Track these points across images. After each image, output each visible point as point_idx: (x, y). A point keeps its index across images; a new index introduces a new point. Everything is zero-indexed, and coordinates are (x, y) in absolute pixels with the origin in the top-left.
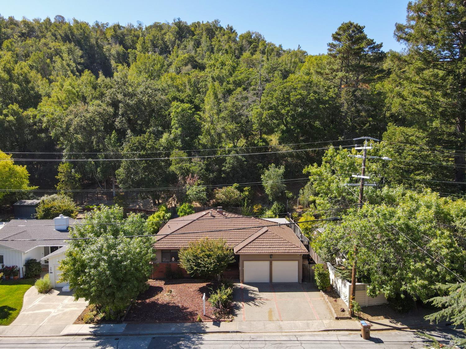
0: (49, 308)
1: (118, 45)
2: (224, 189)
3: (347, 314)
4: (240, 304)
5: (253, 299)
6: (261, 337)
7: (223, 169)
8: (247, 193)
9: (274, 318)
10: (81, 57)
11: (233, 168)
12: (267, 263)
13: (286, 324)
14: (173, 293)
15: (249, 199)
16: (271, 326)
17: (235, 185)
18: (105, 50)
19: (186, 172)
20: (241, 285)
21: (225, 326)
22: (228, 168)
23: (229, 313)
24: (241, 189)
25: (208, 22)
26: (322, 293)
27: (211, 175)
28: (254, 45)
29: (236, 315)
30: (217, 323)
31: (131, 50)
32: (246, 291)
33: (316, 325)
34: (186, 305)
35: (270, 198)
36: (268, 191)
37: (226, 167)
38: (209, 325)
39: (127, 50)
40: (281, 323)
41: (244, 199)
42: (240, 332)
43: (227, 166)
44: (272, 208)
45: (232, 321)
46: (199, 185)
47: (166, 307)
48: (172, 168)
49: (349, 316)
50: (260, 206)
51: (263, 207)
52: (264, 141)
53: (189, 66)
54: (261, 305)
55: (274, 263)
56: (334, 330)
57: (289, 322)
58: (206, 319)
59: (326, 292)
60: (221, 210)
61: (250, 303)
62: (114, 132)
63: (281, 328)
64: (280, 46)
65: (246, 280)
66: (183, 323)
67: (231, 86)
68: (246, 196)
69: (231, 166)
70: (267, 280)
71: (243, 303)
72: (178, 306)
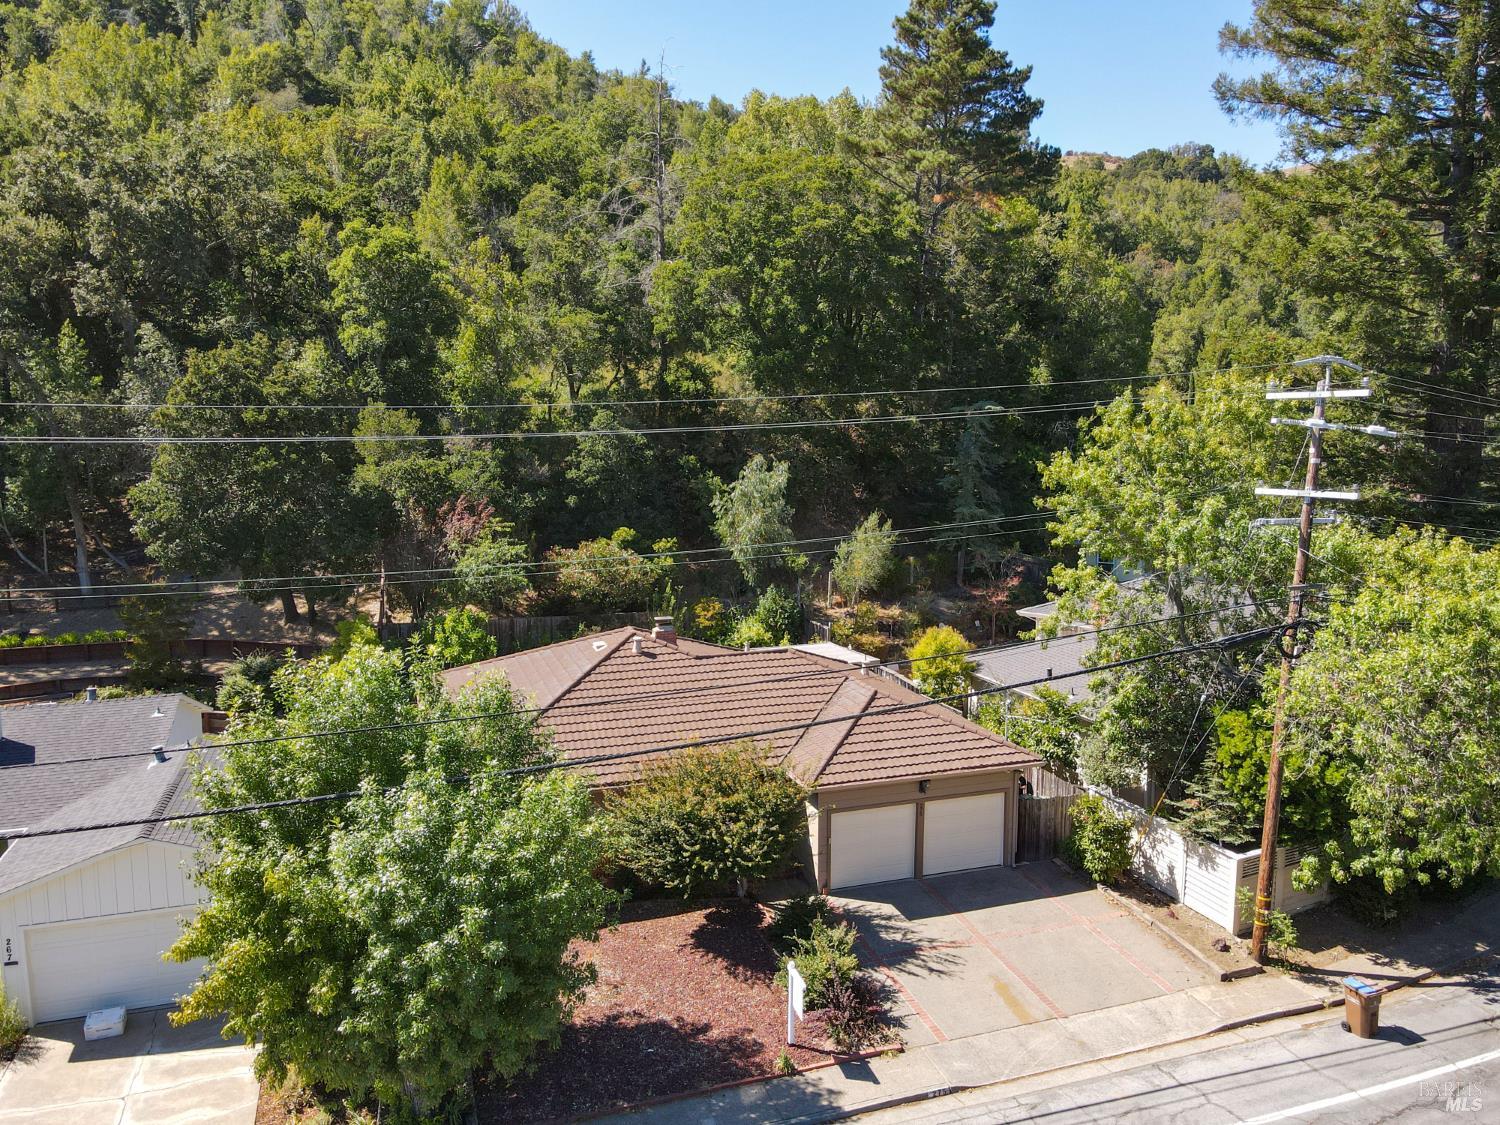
2: (586, 551)
3: (1244, 958)
4: (881, 977)
5: (908, 950)
6: (1052, 1094)
7: (572, 474)
8: (666, 561)
9: (1034, 1012)
11: (608, 473)
12: (907, 811)
13: (1088, 1029)
15: (676, 581)
16: (1046, 1043)
17: (624, 533)
20: (828, 902)
21: (892, 1074)
22: (589, 472)
23: (874, 1022)
26: (1108, 893)
27: (528, 500)
28: (498, 43)
29: (900, 1023)
30: (856, 1067)
32: (862, 922)
33: (1181, 1012)
34: (688, 1013)
35: (748, 575)
36: (742, 550)
37: (583, 469)
38: (836, 1083)
40: (1070, 1026)
42: (964, 1089)
43: (587, 463)
44: (760, 610)
45: (902, 1051)
46: (495, 536)
47: (609, 1029)
49: (1254, 963)
50: (718, 606)
51: (726, 606)
53: (290, 93)
54: (952, 967)
55: (931, 807)
57: (1091, 1016)
58: (806, 1062)
61: (910, 967)
62: (67, 327)
63: (1082, 1045)
64: (588, 57)
65: (835, 883)
66: (729, 1094)
67: (507, 178)
69: (600, 463)
70: (905, 870)
71: (884, 970)
72: (663, 1025)
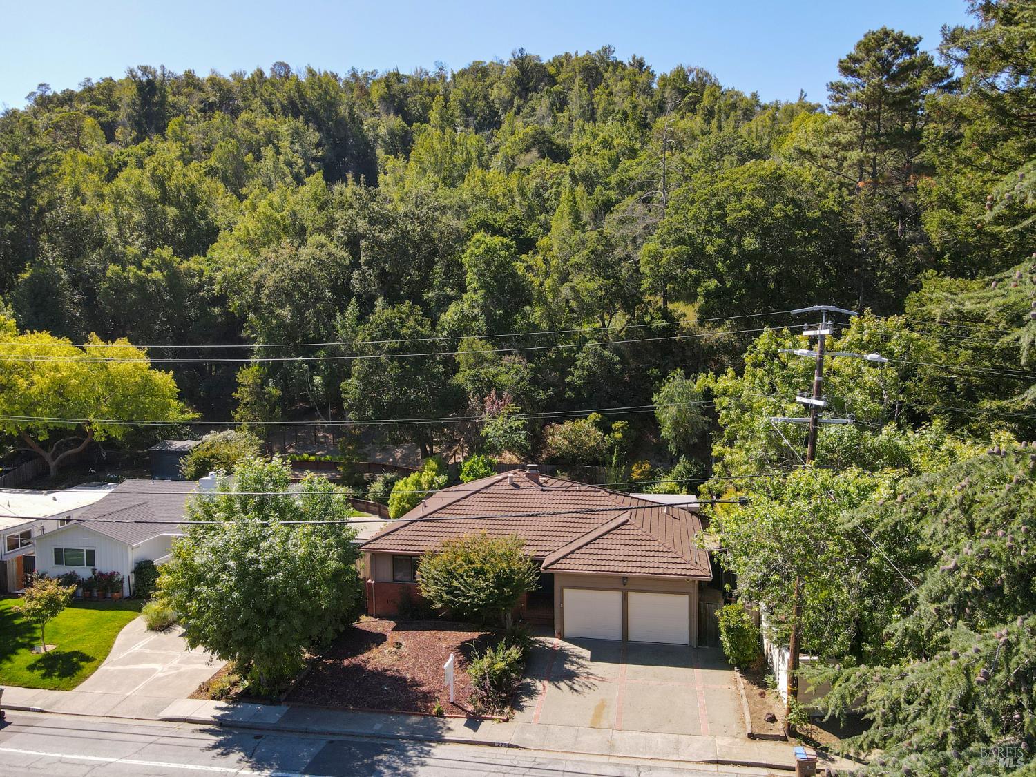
0: (155, 661)
1: (392, 115)
2: (567, 427)
3: (779, 729)
4: (539, 685)
5: (571, 676)
6: (558, 761)
7: (567, 380)
8: (618, 436)
9: (604, 723)
10: (318, 145)
11: (591, 379)
12: (617, 596)
13: (626, 739)
14: (404, 650)
15: (622, 449)
16: (592, 739)
17: (594, 416)
18: (365, 128)
19: (487, 387)
20: (555, 642)
21: (490, 730)
22: (580, 378)
23: (504, 703)
24: (604, 426)
25: (588, 52)
26: (736, 674)
27: (542, 395)
28: (690, 98)
29: (521, 709)
30: (474, 722)
31: (418, 124)
32: (562, 655)
33: (698, 747)
34: (420, 676)
35: (672, 448)
36: (666, 431)
37: (576, 376)
38: (457, 726)
39: (410, 125)
40: (617, 735)
41: (611, 450)
42: (517, 747)
43: (578, 372)
44: (675, 471)
45: (507, 721)
46: (510, 415)
47: (380, 676)
48: (459, 378)
49: (782, 734)
50: (648, 466)
51: (653, 466)
52: (667, 315)
53: (535, 153)
54: (586, 690)
55: (633, 597)
56: (735, 764)
57: (635, 734)
58: (452, 712)
59: (745, 672)
60: (534, 471)
61: (562, 685)
62: (353, 300)
63: (613, 746)
64: (755, 96)
65: (568, 631)
66: (402, 717)
67: (613, 195)
68: (617, 442)
69: (585, 373)
70: (616, 634)
71: (546, 683)
72: (404, 679)
